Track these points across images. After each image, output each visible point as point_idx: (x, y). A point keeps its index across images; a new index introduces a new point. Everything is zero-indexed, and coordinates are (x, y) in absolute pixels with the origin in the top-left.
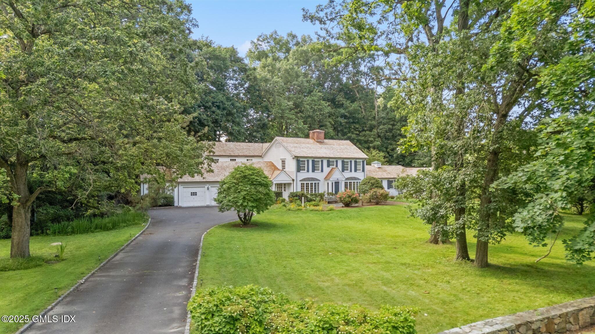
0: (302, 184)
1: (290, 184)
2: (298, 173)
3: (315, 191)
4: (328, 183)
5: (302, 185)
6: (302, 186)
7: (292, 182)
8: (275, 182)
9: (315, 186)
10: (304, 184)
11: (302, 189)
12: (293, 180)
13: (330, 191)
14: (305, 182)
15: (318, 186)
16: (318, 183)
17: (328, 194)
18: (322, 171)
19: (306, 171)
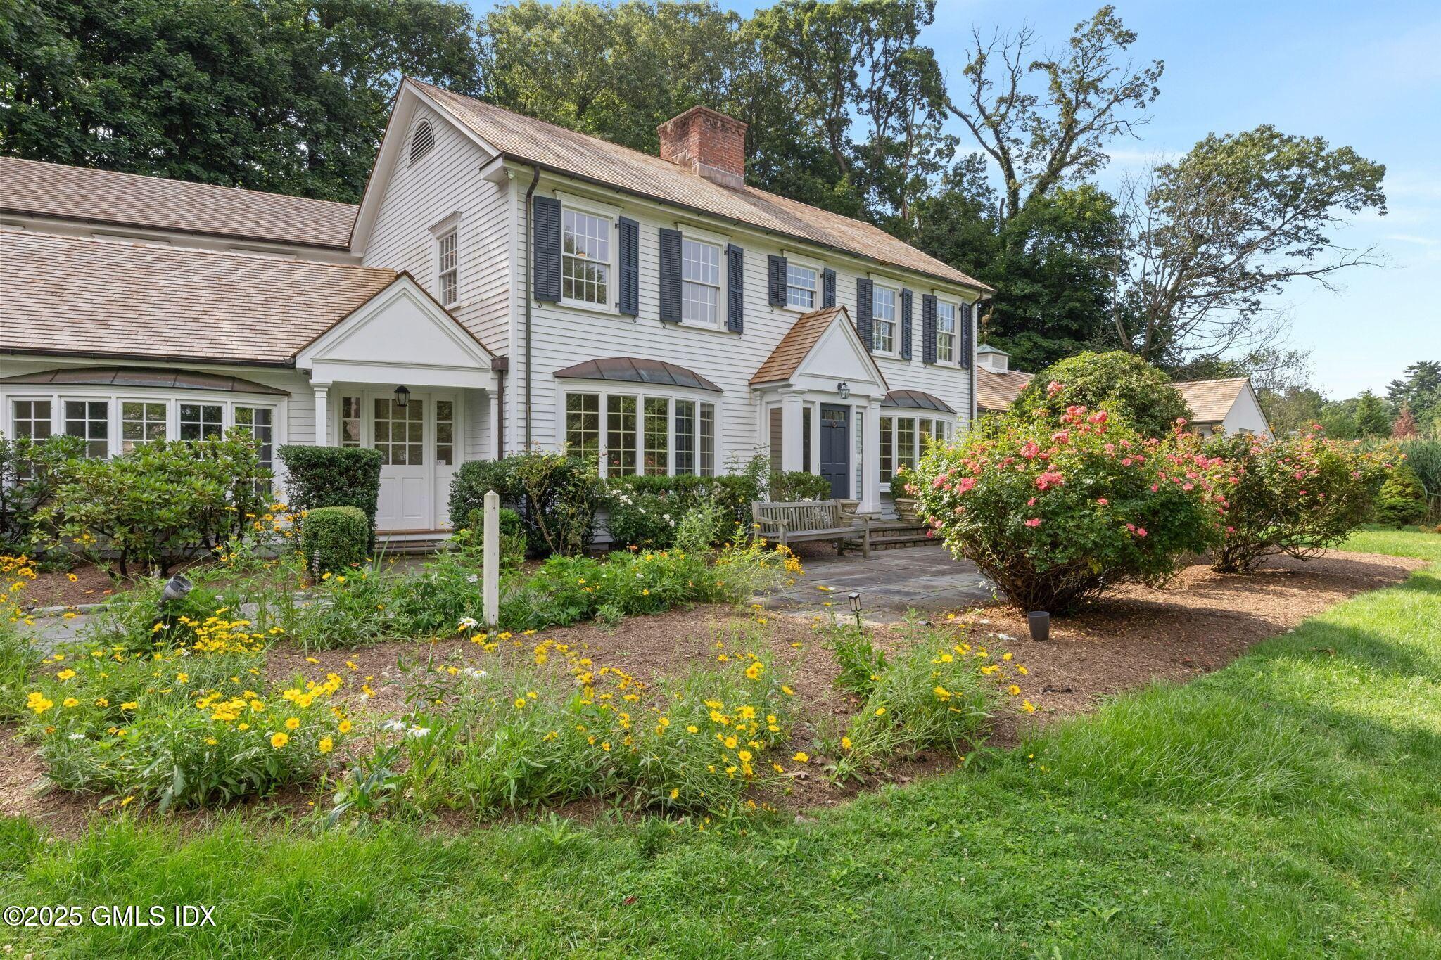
0: (573, 401)
1: (476, 398)
2: (543, 315)
3: (685, 460)
4: (776, 417)
5: (582, 407)
6: (572, 419)
7: (487, 382)
8: (322, 376)
9: (685, 426)
10: (592, 401)
11: (574, 439)
12: (500, 368)
13: (792, 463)
14: (603, 391)
15: (707, 427)
16: (708, 413)
17: (781, 485)
18: (735, 324)
19: (610, 306)
